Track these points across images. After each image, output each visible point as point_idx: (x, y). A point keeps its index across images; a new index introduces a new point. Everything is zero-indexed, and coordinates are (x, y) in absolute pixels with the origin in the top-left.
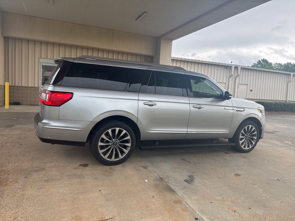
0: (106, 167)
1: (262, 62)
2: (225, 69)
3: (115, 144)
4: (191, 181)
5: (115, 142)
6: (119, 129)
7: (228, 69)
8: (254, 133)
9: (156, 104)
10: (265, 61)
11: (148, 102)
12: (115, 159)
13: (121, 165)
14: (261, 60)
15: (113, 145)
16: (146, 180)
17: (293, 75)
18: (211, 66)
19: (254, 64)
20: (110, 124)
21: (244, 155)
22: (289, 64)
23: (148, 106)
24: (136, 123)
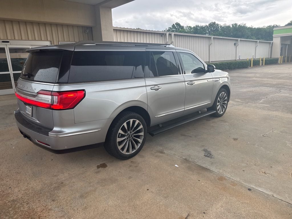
0: (125, 161)
1: (175, 26)
2: (161, 36)
3: (130, 136)
4: (209, 155)
5: (130, 135)
6: (133, 120)
7: (163, 37)
8: (225, 99)
9: (160, 87)
10: (178, 24)
11: (153, 86)
12: (132, 151)
13: (137, 155)
14: (175, 24)
15: (128, 138)
16: (175, 165)
17: (213, 38)
18: (143, 34)
19: (169, 28)
20: (125, 117)
21: (221, 119)
22: (197, 26)
23: (154, 90)
24: (146, 111)
